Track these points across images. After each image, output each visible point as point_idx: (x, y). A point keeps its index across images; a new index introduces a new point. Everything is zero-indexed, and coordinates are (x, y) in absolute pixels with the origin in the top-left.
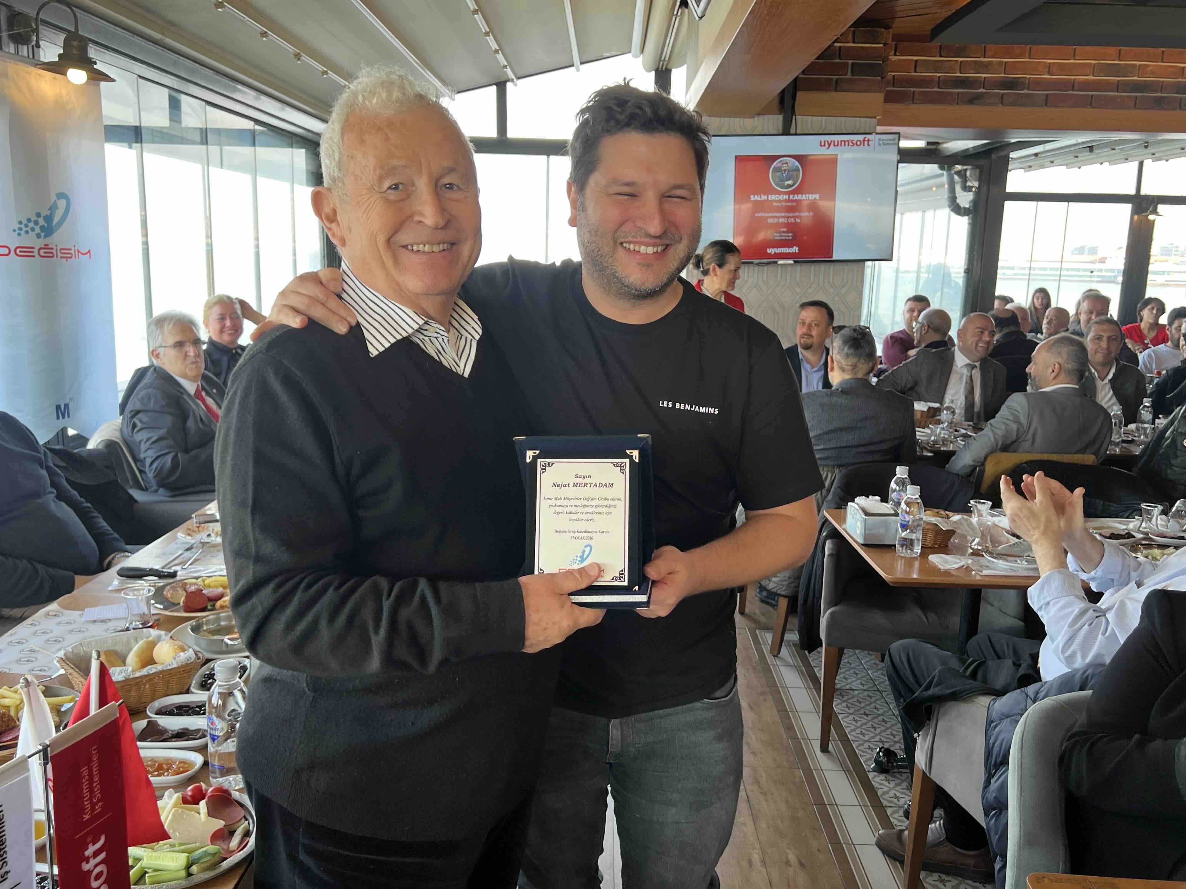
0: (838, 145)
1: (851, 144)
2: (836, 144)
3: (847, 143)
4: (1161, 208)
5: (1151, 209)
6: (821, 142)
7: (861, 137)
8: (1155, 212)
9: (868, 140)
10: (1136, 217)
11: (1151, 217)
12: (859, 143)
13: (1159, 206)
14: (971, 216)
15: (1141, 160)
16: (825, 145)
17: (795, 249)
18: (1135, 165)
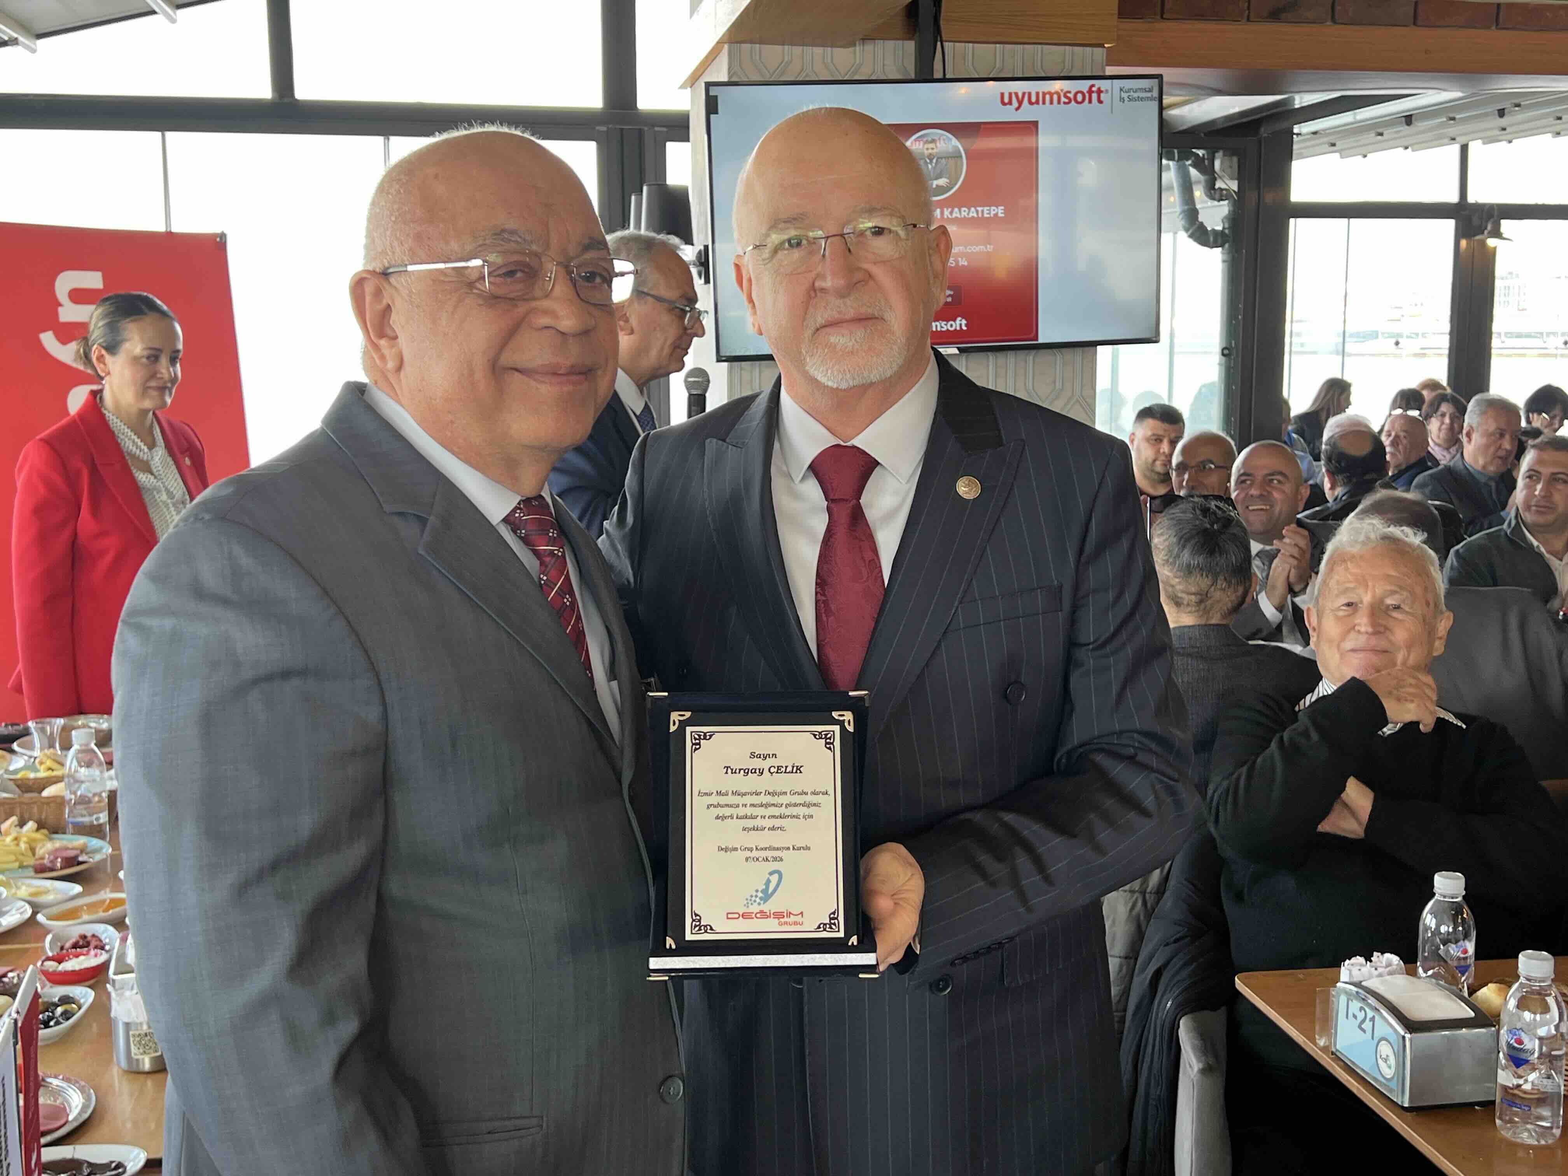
0: (1037, 102)
1: (1063, 99)
2: (1034, 99)
3: (1055, 97)
4: (1506, 225)
5: (1489, 227)
6: (1002, 95)
7: (1084, 85)
8: (1497, 233)
9: (1099, 91)
10: (1464, 243)
11: (1491, 242)
12: (1080, 97)
13: (1503, 222)
14: (1227, 246)
15: (1462, 140)
16: (1010, 103)
17: (960, 323)
18: (1454, 150)
